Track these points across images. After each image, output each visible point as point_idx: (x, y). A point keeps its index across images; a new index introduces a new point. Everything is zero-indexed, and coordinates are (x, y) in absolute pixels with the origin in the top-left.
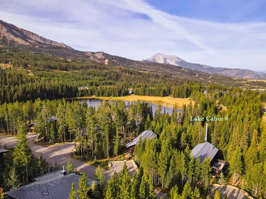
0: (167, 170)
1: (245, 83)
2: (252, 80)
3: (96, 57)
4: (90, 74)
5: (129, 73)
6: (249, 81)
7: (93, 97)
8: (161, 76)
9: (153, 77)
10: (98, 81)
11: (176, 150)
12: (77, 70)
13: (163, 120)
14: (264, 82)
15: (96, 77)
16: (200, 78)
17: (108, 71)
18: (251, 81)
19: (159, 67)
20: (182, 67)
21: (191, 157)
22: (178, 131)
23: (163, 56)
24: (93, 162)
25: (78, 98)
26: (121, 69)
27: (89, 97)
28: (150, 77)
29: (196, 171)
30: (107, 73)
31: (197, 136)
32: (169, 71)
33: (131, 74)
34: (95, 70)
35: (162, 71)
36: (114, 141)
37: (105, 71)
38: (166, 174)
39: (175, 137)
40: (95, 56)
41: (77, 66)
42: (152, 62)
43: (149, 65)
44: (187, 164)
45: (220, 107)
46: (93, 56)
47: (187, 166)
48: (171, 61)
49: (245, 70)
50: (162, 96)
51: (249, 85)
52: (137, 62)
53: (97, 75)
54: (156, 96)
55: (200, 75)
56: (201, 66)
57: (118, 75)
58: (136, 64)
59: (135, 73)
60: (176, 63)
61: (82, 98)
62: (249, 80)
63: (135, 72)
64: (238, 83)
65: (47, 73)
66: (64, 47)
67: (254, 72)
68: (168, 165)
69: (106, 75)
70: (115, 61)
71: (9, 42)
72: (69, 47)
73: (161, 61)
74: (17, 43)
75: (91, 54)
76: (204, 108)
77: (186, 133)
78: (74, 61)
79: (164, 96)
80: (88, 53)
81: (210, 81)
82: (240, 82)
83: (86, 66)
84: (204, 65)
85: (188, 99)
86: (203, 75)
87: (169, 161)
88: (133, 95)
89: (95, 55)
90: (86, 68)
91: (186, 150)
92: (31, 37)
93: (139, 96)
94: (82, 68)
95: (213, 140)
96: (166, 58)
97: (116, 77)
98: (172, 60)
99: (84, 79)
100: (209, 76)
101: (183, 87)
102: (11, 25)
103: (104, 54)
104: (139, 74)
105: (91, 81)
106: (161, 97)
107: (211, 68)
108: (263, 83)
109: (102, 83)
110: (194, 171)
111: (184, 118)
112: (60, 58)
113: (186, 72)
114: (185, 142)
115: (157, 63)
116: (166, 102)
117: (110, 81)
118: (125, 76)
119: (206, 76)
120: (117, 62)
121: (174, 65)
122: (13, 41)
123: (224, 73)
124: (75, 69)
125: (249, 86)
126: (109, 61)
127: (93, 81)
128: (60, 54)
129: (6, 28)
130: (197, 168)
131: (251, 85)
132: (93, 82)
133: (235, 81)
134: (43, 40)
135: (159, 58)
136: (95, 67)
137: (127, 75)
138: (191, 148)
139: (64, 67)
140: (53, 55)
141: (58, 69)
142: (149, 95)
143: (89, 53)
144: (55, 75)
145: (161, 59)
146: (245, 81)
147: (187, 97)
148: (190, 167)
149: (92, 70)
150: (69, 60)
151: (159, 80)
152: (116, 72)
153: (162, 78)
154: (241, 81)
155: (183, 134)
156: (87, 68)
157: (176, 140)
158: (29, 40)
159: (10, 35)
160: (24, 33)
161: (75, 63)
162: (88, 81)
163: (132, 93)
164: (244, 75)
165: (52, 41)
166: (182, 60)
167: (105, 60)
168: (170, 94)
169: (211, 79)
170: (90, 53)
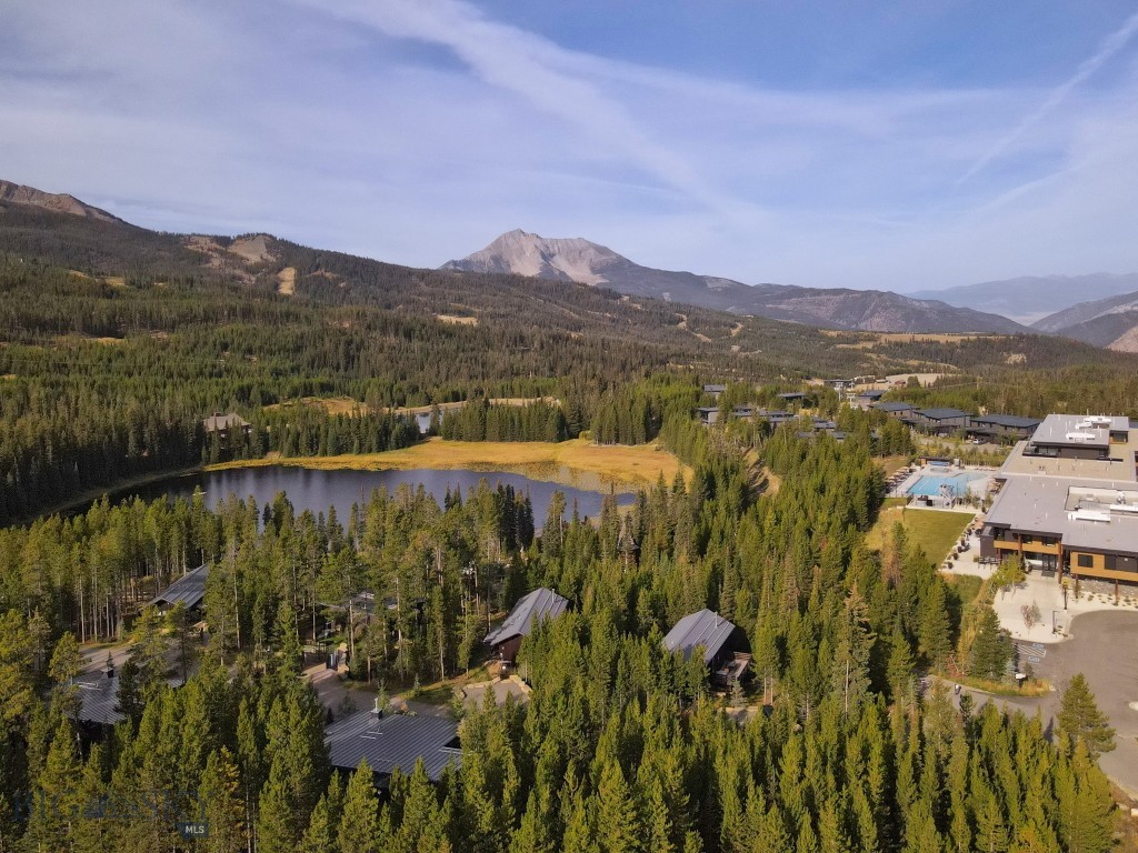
0: (612, 685)
1: (869, 351)
2: (894, 338)
3: (237, 260)
4: (225, 347)
5: (401, 333)
6: (883, 342)
7: (274, 458)
8: (538, 337)
9: (504, 347)
10: (269, 380)
11: (630, 635)
12: (162, 328)
13: (573, 547)
14: (938, 342)
15: (255, 359)
16: (694, 337)
17: (305, 328)
18: (890, 342)
19: (521, 294)
20: (620, 289)
21: (664, 647)
22: (629, 584)
23: (539, 243)
24: (412, 693)
25: (210, 468)
26: (364, 315)
27: (255, 462)
28: (489, 345)
29: (676, 680)
30: (302, 338)
31: (679, 597)
32: (567, 311)
33: (408, 335)
34: (250, 326)
35: (536, 311)
36: (457, 629)
37: (294, 329)
38: (610, 695)
39: (620, 602)
40: (234, 256)
41: (164, 310)
42: (489, 275)
43: (481, 286)
44: (656, 667)
45: (762, 479)
46: (222, 254)
47: (656, 671)
48: (573, 262)
49: (868, 294)
50: (551, 440)
51: (883, 357)
52: (424, 275)
53: (261, 348)
54: (528, 440)
55: (695, 323)
56: (700, 281)
57: (353, 346)
58: (422, 284)
59: (423, 332)
60: (594, 270)
61: (223, 466)
62: (884, 336)
63: (424, 326)
64: (844, 350)
65: (27, 355)
66: (74, 215)
67: (905, 298)
68: (614, 675)
69: (298, 349)
70: (328, 275)
72: (101, 212)
73: (528, 267)
75: (214, 245)
76: (707, 490)
77: (649, 588)
78: (140, 287)
79: (561, 439)
80: (196, 243)
81: (735, 348)
82: (852, 347)
83: (204, 311)
84: (707, 278)
85: (653, 445)
86: (706, 323)
87: (614, 664)
88: (434, 438)
89: (232, 249)
90: (206, 319)
91: (652, 635)
93: (461, 443)
94: (187, 319)
95: (723, 602)
96: (552, 250)
97: (347, 354)
98: (577, 257)
99: (207, 371)
100: (734, 327)
101: (632, 402)
103: (273, 243)
104: (443, 336)
105: (237, 383)
106: (549, 444)
107: (735, 290)
108: (933, 347)
109: (288, 388)
110: (672, 680)
111: (641, 537)
112: (72, 272)
113: (636, 311)
114: (650, 614)
115: (514, 276)
116: (572, 466)
117: (321, 377)
118: (382, 345)
119: (719, 325)
120: (338, 280)
121: (585, 285)
123: (790, 308)
124: (154, 327)
125: (886, 363)
126: (299, 273)
127: (246, 381)
128: (62, 249)
130: (678, 673)
131: (894, 356)
132: (250, 388)
133: (832, 341)
135: (521, 252)
136: (247, 313)
137: (392, 340)
138: (665, 629)
139: (105, 320)
140: (35, 261)
141: (73, 329)
142: (502, 439)
143: (202, 241)
144: (69, 362)
145: (528, 254)
146: (869, 340)
147: (648, 439)
148: (663, 671)
149: (234, 326)
150: (117, 282)
151: (532, 359)
152: (343, 332)
153: (542, 347)
154: (855, 341)
155: (642, 592)
156: (209, 317)
157: (625, 611)
161: (148, 293)
162: (225, 384)
163: (433, 432)
164: (868, 312)
165: (17, 186)
166: (619, 257)
167: (280, 270)
168: (581, 428)
169: (740, 336)
170: (208, 241)
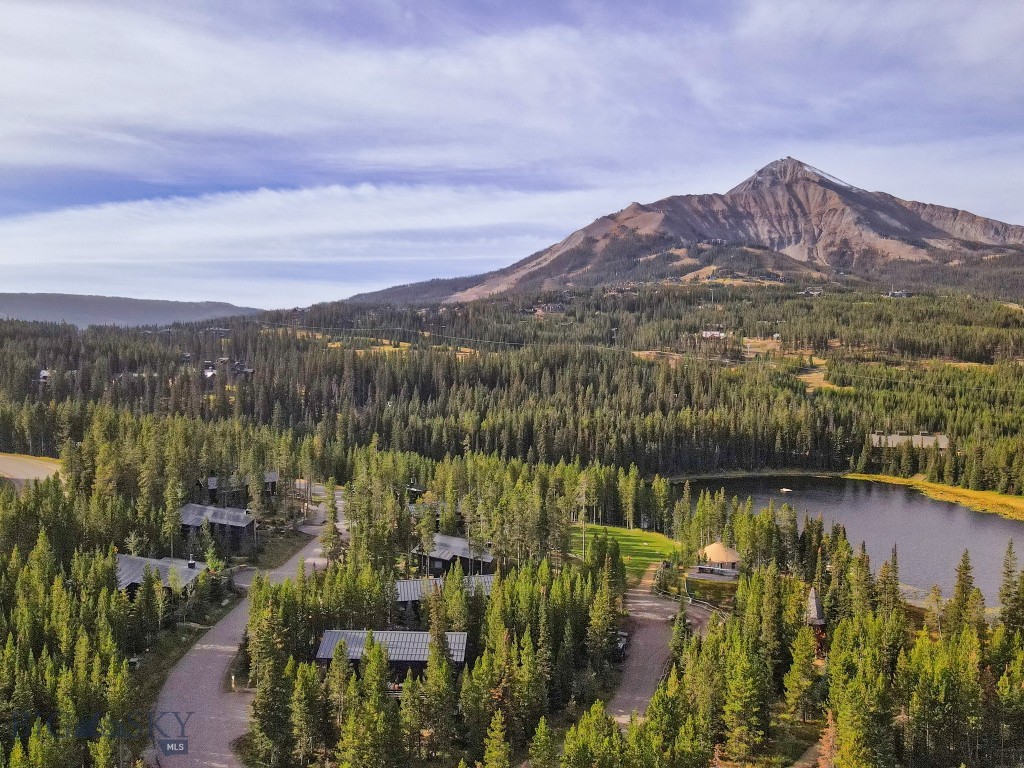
25: (853, 476)
27: (899, 481)
61: (871, 478)
71: (856, 256)
74: (883, 256)
92: (948, 225)
102: (878, 195)
122: (870, 253)
129: (856, 210)
134: (997, 232)
139: (977, 346)
140: (977, 297)
141: (941, 354)
158: (932, 242)
159: (864, 233)
160: (923, 217)
